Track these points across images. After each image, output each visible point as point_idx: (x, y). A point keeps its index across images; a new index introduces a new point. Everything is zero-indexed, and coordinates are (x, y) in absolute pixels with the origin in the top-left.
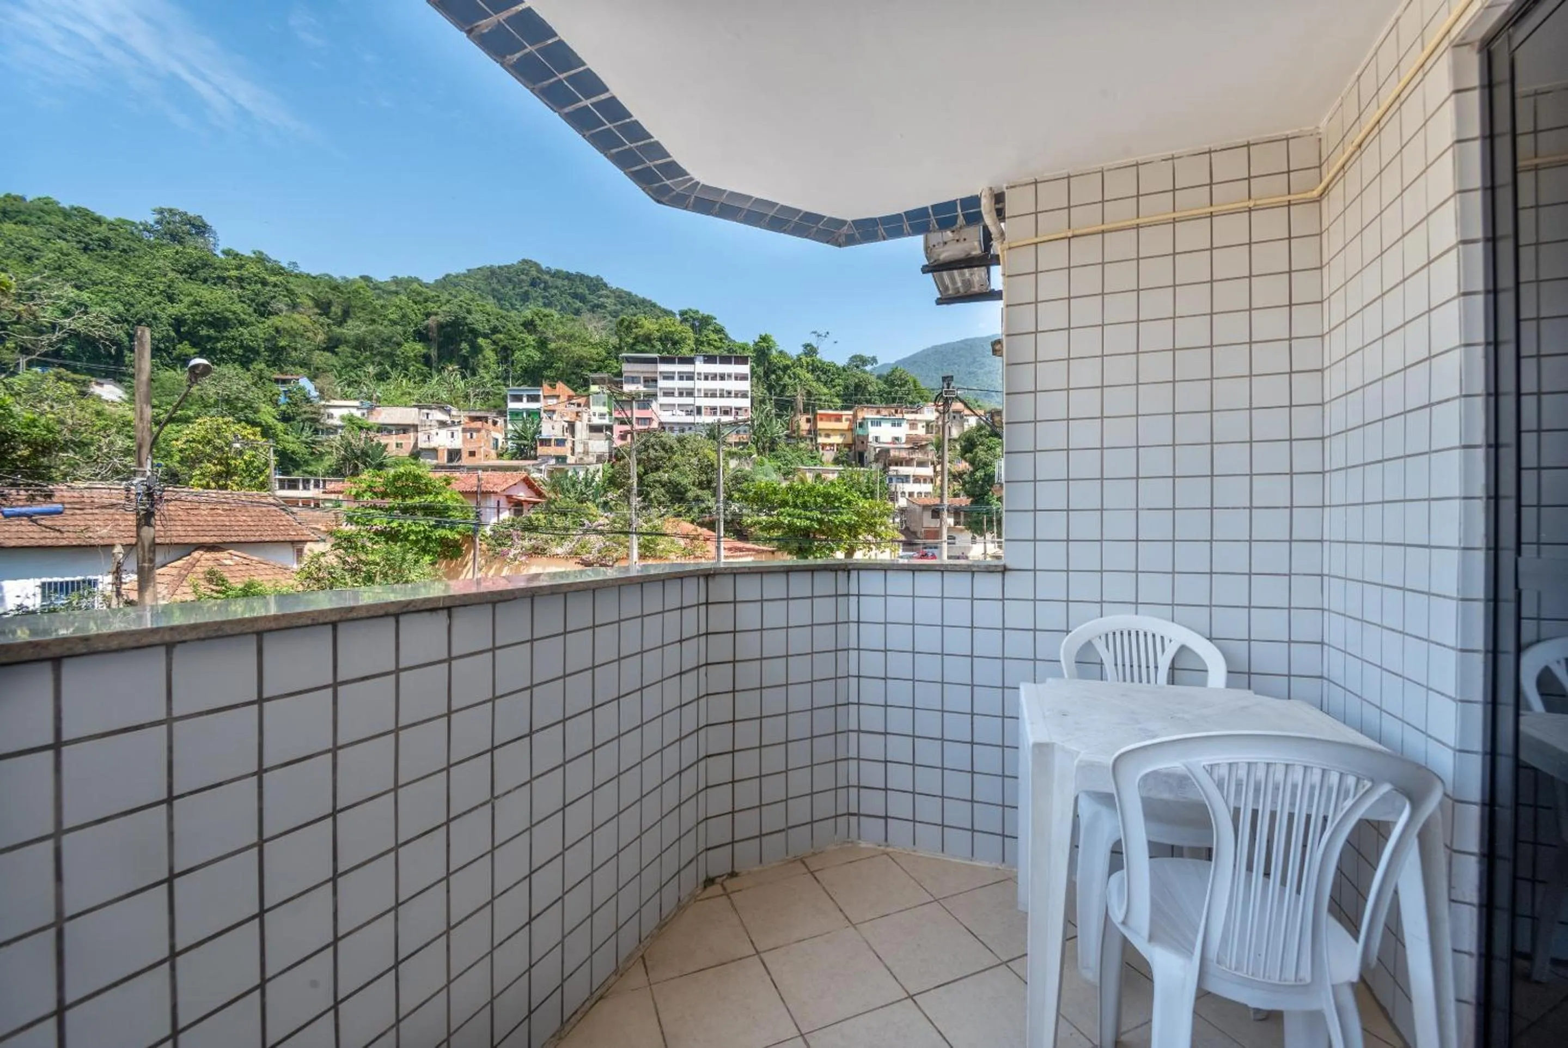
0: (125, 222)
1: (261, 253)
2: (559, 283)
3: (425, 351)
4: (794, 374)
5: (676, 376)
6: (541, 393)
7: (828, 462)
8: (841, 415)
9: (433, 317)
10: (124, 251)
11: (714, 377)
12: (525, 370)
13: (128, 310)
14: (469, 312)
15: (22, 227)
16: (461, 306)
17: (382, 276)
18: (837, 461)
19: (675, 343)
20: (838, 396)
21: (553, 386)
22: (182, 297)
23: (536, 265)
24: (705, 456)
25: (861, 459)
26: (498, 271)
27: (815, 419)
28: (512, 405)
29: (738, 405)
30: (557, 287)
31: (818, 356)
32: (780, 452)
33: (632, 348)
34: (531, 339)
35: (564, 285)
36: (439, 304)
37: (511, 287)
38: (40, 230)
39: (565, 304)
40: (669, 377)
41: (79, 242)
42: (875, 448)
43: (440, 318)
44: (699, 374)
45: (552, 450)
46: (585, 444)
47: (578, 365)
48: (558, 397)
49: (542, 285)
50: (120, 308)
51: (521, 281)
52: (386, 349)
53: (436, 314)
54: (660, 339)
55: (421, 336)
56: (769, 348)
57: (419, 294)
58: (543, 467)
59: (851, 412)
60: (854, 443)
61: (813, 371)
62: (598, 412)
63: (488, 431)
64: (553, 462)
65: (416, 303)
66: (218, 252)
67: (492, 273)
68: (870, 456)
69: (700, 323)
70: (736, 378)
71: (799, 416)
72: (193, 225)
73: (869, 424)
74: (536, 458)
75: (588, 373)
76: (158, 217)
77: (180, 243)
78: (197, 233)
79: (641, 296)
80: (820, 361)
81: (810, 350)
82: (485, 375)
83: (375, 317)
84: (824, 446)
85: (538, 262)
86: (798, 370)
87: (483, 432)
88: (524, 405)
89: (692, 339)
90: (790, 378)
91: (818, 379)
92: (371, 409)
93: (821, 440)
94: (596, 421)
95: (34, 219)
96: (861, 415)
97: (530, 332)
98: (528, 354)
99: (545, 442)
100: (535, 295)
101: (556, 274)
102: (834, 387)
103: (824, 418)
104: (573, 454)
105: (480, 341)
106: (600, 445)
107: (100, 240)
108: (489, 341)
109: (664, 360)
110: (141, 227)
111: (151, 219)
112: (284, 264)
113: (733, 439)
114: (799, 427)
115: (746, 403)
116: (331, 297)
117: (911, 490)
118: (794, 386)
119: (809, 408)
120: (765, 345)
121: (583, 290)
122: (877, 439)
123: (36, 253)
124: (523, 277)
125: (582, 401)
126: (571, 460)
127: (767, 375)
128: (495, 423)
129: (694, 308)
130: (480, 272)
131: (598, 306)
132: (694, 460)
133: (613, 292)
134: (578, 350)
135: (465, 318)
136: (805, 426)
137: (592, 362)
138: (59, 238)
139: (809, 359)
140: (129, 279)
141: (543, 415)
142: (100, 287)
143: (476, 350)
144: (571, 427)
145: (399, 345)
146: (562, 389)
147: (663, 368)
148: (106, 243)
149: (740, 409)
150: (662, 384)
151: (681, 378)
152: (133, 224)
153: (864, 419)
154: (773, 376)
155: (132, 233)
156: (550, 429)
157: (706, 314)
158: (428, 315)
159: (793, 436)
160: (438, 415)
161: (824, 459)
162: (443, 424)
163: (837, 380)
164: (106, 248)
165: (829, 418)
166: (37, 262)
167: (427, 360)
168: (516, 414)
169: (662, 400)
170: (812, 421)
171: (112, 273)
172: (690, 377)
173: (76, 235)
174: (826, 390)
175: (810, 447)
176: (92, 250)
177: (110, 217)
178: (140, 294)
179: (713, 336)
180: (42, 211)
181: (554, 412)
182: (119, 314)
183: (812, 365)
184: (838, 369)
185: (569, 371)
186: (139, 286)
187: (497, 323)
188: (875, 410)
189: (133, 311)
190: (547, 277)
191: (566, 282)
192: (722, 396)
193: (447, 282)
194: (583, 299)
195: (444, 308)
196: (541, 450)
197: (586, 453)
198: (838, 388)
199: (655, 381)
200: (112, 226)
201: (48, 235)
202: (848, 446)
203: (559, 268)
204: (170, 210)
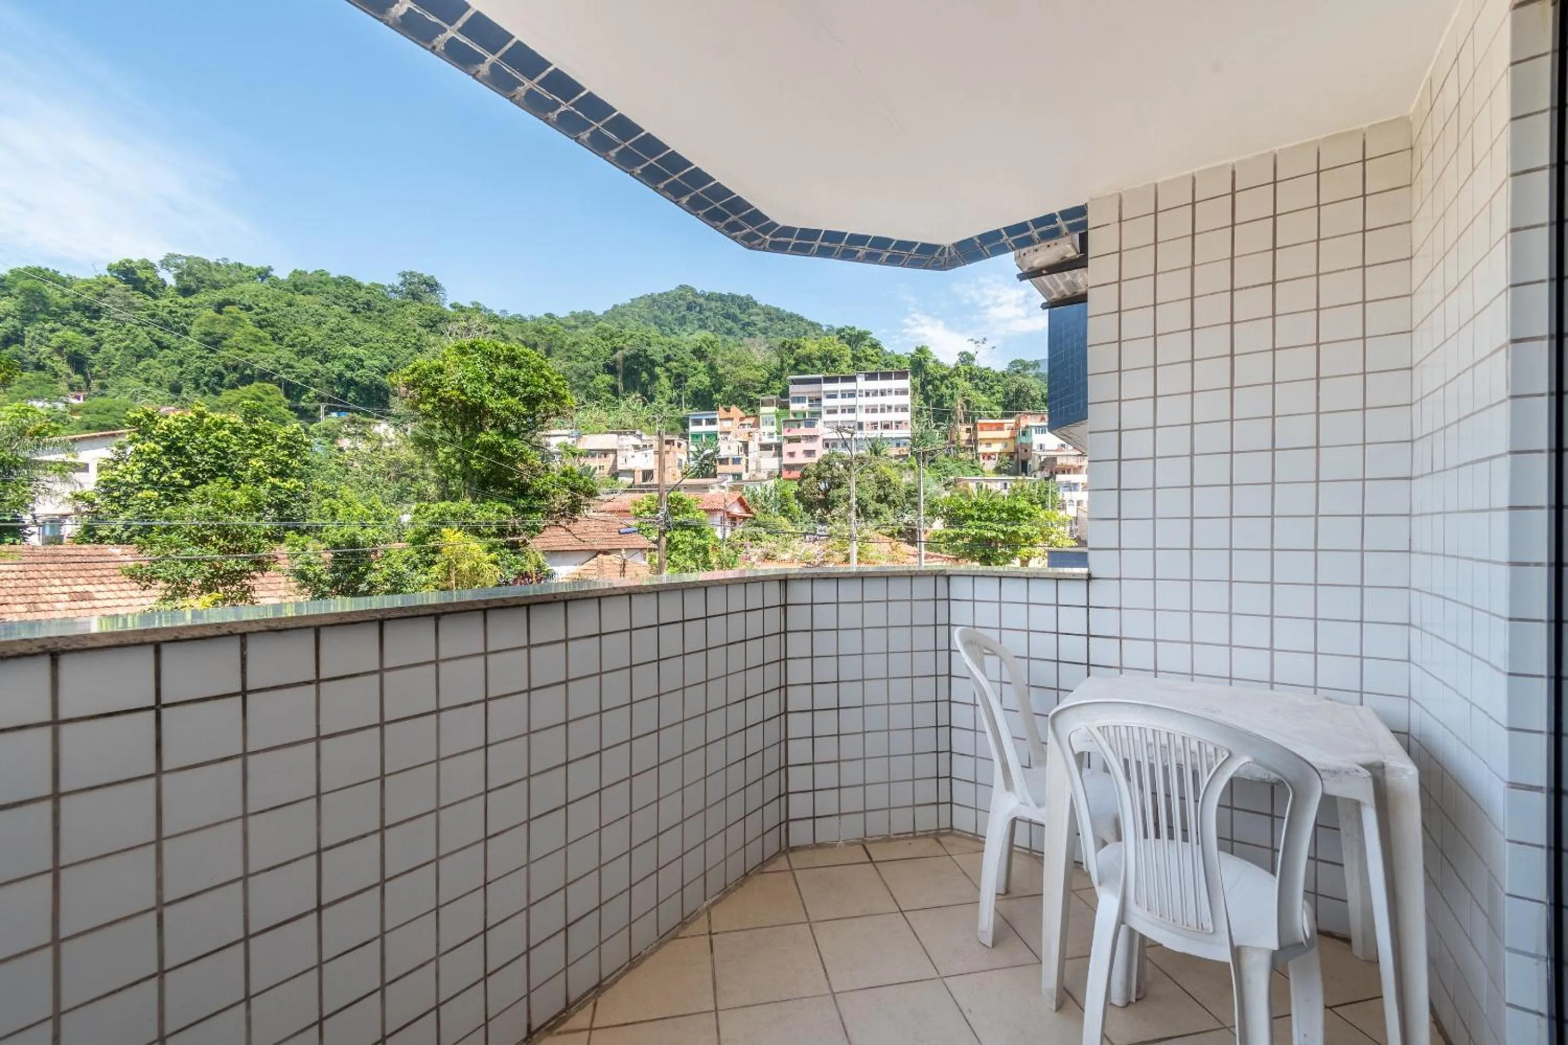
0: (377, 285)
1: (479, 304)
2: (713, 304)
3: (612, 382)
4: (951, 383)
5: (839, 395)
6: (717, 417)
7: (989, 472)
8: (1002, 424)
9: (620, 352)
10: (380, 311)
11: (875, 393)
12: (695, 394)
13: (391, 362)
14: (649, 345)
15: (309, 297)
16: (642, 340)
17: (562, 313)
18: (998, 470)
19: (834, 361)
20: (998, 404)
21: (728, 410)
22: (427, 348)
23: (692, 289)
24: (882, 472)
25: (1023, 467)
26: (658, 298)
27: (975, 428)
28: (693, 429)
29: (899, 419)
30: (711, 309)
31: (975, 363)
32: (940, 464)
33: (795, 368)
34: (701, 365)
35: (716, 307)
36: (623, 338)
37: (670, 312)
38: (321, 299)
39: (718, 325)
40: (832, 396)
41: (349, 306)
42: (1040, 457)
43: (626, 352)
44: (861, 391)
45: (730, 468)
46: (758, 463)
47: (746, 388)
48: (732, 419)
49: (698, 309)
50: (386, 360)
51: (678, 306)
52: (582, 383)
53: (622, 348)
54: (820, 359)
55: (610, 369)
56: (925, 360)
57: (605, 330)
58: (724, 484)
59: (1013, 420)
60: (1017, 452)
61: (971, 379)
62: (767, 432)
63: (674, 452)
64: (730, 478)
65: (603, 339)
66: (447, 306)
67: (653, 301)
68: (1034, 463)
69: (855, 339)
70: (896, 393)
71: (959, 426)
72: (428, 285)
73: (1033, 431)
74: (715, 476)
75: (754, 394)
76: (401, 279)
77: (419, 300)
78: (431, 291)
79: (788, 310)
80: (978, 368)
81: (966, 358)
82: (661, 400)
83: (571, 354)
84: (984, 455)
85: (694, 286)
86: (957, 380)
87: (671, 454)
88: (704, 428)
89: (850, 356)
90: (947, 387)
91: (977, 387)
92: (579, 437)
93: (982, 449)
94: (766, 440)
95: (315, 289)
96: (1023, 424)
97: (700, 359)
98: (700, 379)
99: (724, 461)
100: (691, 317)
101: (709, 298)
102: (994, 394)
103: (985, 428)
104: (747, 471)
105: (658, 370)
106: (770, 462)
107: (364, 303)
108: (663, 369)
109: (828, 380)
110: (389, 289)
111: (397, 281)
112: (497, 312)
113: (894, 451)
114: (958, 437)
115: (906, 416)
116: (536, 338)
117: (1080, 499)
118: (952, 397)
119: (969, 418)
120: (922, 356)
121: (735, 310)
122: (1041, 446)
123: (323, 319)
124: (680, 302)
125: (751, 421)
126: (745, 477)
127: (923, 385)
128: (679, 445)
129: (850, 325)
130: (643, 301)
131: (748, 324)
132: (872, 476)
133: (762, 309)
134: (744, 374)
135: (645, 351)
136: (964, 436)
137: (756, 384)
138: (335, 304)
139: (966, 368)
140: (391, 335)
141: (719, 436)
142: (371, 344)
143: (654, 378)
144: (746, 445)
145: (592, 378)
146: (735, 411)
147: (827, 387)
148: (368, 305)
149: (900, 422)
150: (826, 402)
151: (843, 396)
152: (383, 287)
153: (1027, 427)
154: (930, 387)
155: (383, 295)
156: (727, 449)
157: (863, 330)
158: (615, 350)
159: (953, 446)
160: (633, 440)
161: (985, 469)
162: (636, 447)
163: (996, 388)
164: (369, 310)
165: (990, 427)
166: (324, 326)
167: (614, 390)
168: (696, 436)
169: (826, 417)
170: (972, 431)
171: (377, 332)
172: (852, 394)
173: (347, 301)
174: (985, 399)
175: (970, 458)
176: (359, 312)
177: (366, 283)
178: (398, 347)
179: (870, 351)
180: (321, 282)
181: (729, 433)
182: (386, 366)
183: (970, 374)
184: (997, 375)
185: (736, 394)
186: (396, 341)
187: (670, 353)
188: (1039, 418)
189: (395, 362)
190: (702, 301)
191: (719, 304)
192: (882, 410)
193: (616, 313)
194: (734, 318)
195: (630, 342)
196: (720, 468)
197: (758, 470)
198: (998, 395)
199: (819, 400)
200: (369, 290)
201: (328, 302)
202: (1011, 455)
203: (712, 291)
204: (411, 273)
